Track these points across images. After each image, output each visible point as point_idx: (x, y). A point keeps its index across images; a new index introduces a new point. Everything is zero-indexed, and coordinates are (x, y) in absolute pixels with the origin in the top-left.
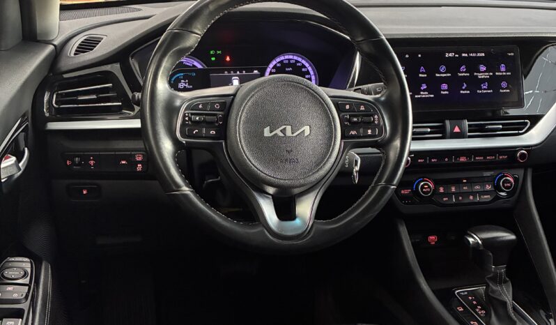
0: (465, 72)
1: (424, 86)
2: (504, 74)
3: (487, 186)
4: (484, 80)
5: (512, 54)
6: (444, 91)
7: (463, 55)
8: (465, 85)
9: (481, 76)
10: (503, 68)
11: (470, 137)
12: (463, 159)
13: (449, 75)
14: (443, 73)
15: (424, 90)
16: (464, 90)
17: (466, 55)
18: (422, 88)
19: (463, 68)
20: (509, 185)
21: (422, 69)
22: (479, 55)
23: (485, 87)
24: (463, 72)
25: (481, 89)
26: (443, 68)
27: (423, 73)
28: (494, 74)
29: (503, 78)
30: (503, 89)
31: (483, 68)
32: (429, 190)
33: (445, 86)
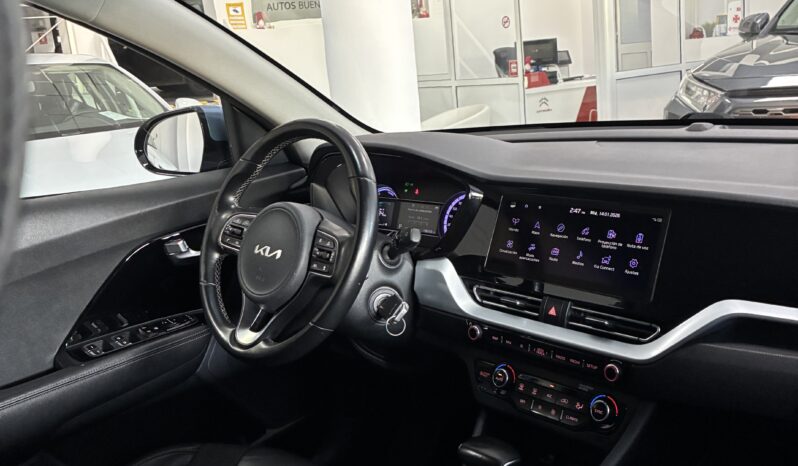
0: (587, 237)
1: (533, 247)
2: (639, 247)
3: (578, 404)
4: (608, 252)
5: (660, 220)
6: (554, 257)
7: (592, 213)
8: (581, 255)
9: (606, 245)
10: (640, 238)
11: (571, 328)
13: (566, 237)
14: (559, 234)
15: (531, 252)
16: (577, 261)
17: (596, 214)
18: (530, 249)
19: (586, 231)
21: (538, 225)
22: (613, 215)
23: (606, 262)
24: (584, 236)
25: (600, 264)
26: (561, 227)
27: (537, 230)
28: (625, 245)
29: (636, 253)
30: (631, 269)
31: (612, 234)
32: (501, 379)
33: (556, 251)
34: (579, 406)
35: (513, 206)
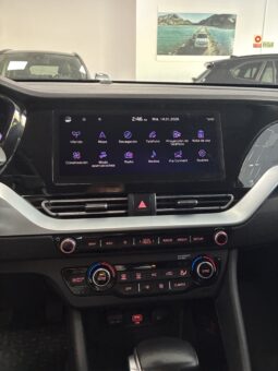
0: (155, 139)
1: (104, 155)
2: (203, 141)
4: (177, 148)
5: (212, 119)
6: (128, 160)
7: (154, 119)
8: (154, 153)
9: (174, 143)
10: (201, 134)
11: (159, 214)
12: (146, 242)
13: (135, 142)
14: (127, 140)
15: (103, 159)
16: (152, 159)
17: (157, 119)
18: (101, 157)
19: (153, 135)
20: (207, 271)
21: (102, 135)
22: (172, 119)
23: (178, 156)
24: (152, 139)
25: (173, 158)
26: (128, 134)
27: (103, 139)
28: (190, 141)
29: (201, 146)
30: (201, 158)
31: (177, 134)
32: (105, 278)
33: (129, 155)
34: (183, 273)
35: (67, 121)
